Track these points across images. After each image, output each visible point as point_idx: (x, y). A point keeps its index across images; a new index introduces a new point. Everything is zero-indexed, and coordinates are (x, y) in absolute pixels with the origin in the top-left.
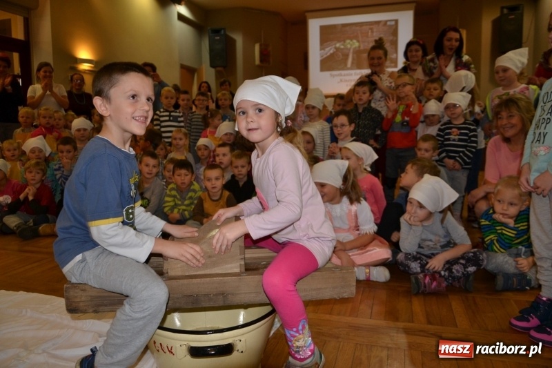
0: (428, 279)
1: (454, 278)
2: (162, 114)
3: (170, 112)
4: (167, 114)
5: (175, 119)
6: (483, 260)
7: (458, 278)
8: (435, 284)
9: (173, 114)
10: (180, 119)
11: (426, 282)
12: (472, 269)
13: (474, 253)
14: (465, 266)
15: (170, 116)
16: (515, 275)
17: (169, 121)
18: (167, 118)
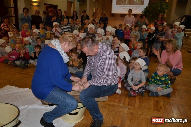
0: (133, 93)
1: (139, 93)
2: (64, 26)
3: (66, 26)
4: (65, 26)
5: (67, 28)
6: (147, 88)
7: (140, 93)
8: (134, 94)
9: (67, 26)
10: (69, 28)
11: (132, 94)
12: (144, 90)
13: (145, 86)
14: (142, 90)
15: (66, 27)
16: (155, 92)
17: (66, 28)
18: (65, 28)
